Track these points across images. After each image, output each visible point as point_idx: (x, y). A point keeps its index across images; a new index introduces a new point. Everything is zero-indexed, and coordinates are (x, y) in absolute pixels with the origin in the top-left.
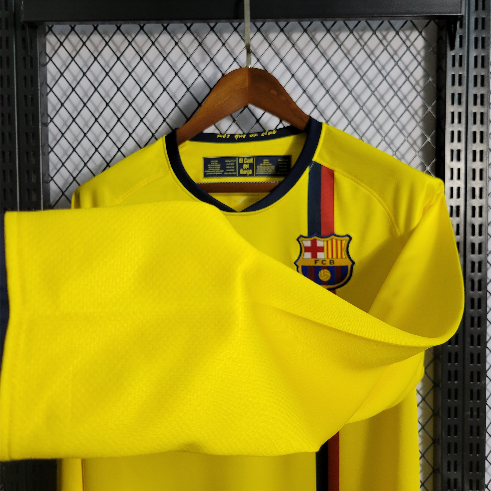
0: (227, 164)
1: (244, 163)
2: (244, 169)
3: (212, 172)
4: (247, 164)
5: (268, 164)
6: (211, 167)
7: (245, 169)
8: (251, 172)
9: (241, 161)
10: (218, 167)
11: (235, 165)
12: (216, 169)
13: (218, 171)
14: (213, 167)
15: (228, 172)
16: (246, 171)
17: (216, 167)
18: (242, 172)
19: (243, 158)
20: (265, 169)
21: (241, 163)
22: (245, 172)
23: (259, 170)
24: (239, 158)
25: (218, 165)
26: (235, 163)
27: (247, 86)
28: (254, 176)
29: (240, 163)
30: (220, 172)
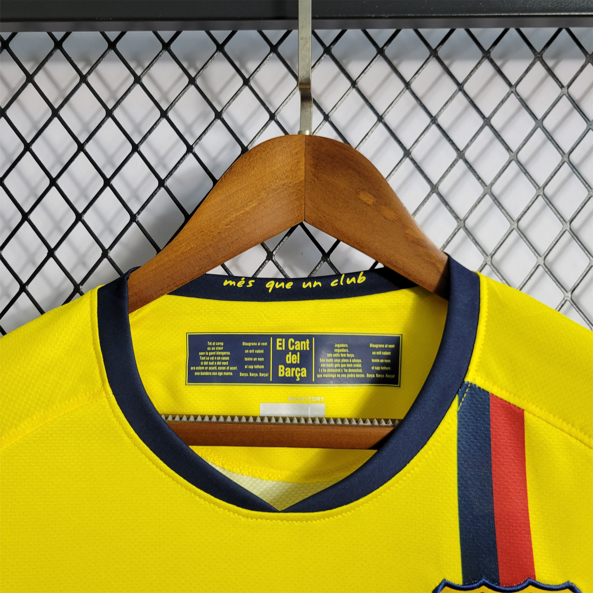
0: (247, 351)
1: (287, 351)
2: (286, 366)
3: (208, 371)
4: (294, 352)
5: (346, 353)
6: (208, 356)
7: (291, 366)
8: (304, 372)
9: (280, 345)
10: (224, 358)
11: (266, 355)
12: (219, 363)
13: (224, 368)
14: (212, 356)
15: (248, 371)
16: (293, 369)
17: (219, 358)
18: (282, 371)
19: (287, 337)
20: (336, 366)
21: (281, 349)
22: (290, 373)
23: (326, 368)
24: (275, 337)
25: (223, 353)
26: (266, 349)
27: (302, 178)
28: (312, 382)
29: (278, 348)
30: (229, 371)
